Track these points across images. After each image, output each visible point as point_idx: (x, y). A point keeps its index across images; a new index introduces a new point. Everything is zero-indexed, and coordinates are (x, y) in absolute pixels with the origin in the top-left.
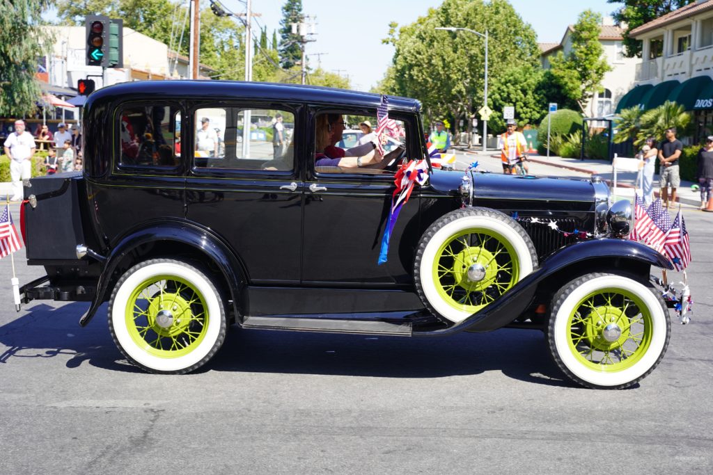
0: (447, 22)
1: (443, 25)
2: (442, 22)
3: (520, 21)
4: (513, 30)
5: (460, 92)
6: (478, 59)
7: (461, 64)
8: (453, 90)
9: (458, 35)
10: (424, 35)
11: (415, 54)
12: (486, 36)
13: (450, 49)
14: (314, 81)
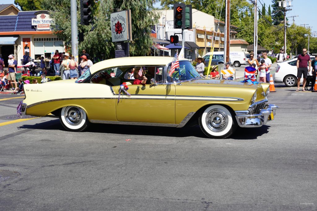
14: (291, 31)
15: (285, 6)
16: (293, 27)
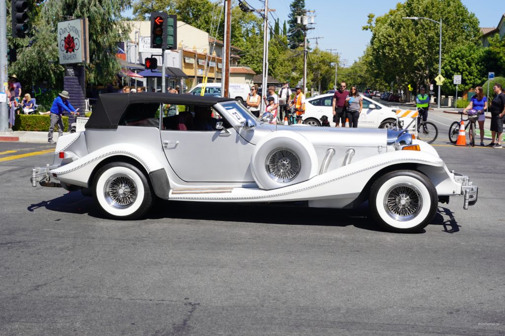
0: (411, 14)
1: (408, 15)
2: (407, 13)
3: (466, 11)
4: (461, 18)
5: (420, 64)
6: (434, 40)
7: (422, 44)
8: (415, 63)
9: (419, 23)
10: (393, 23)
11: (387, 37)
12: (441, 23)
13: (413, 33)
14: (313, 57)
15: (305, 22)
16: (315, 52)
